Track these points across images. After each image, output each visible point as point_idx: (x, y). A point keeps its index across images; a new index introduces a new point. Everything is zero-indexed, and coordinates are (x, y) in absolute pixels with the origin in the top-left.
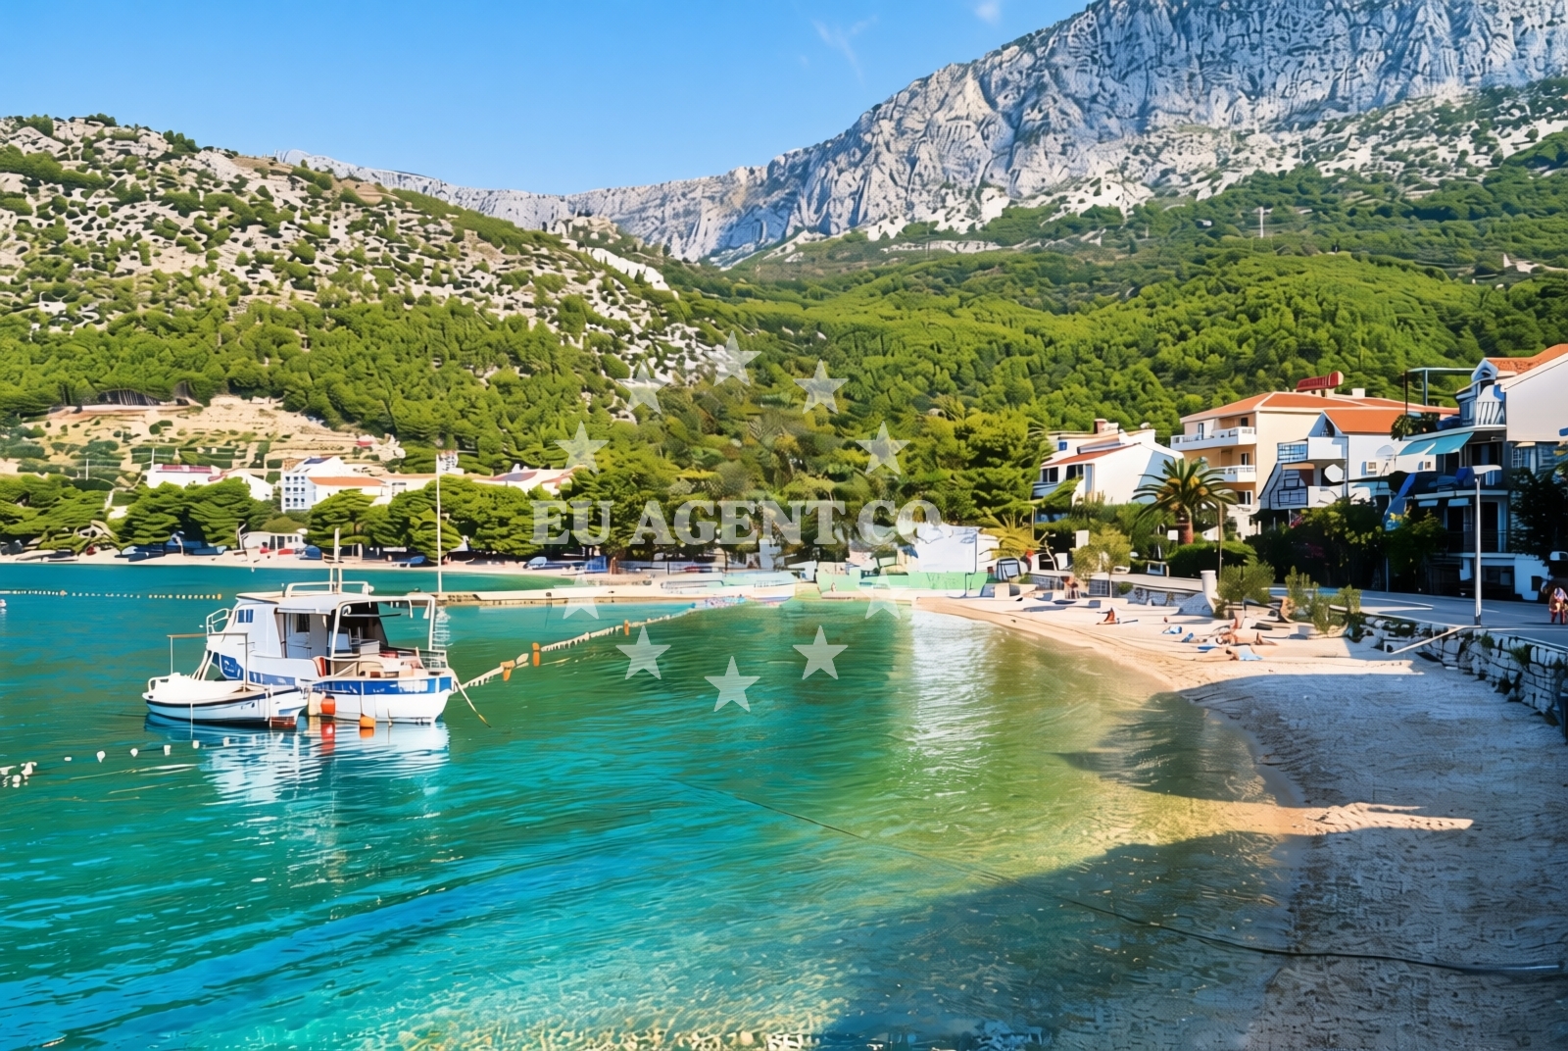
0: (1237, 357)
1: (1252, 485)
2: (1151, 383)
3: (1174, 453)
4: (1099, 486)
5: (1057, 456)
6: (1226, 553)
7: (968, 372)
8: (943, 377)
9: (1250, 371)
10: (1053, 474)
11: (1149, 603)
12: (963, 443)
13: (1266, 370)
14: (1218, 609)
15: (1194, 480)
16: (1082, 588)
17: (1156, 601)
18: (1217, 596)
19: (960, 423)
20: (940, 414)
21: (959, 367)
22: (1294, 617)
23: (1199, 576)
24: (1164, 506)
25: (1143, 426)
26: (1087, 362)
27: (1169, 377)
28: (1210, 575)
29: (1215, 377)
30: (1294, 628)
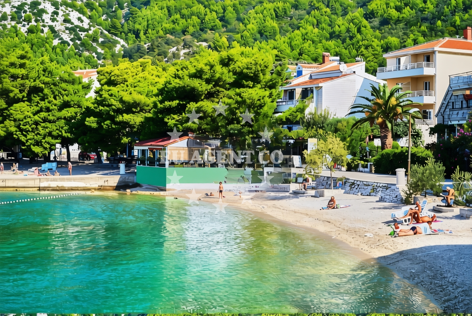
0: (422, 10)
1: (431, 106)
2: (365, 27)
3: (379, 80)
4: (325, 105)
5: (296, 81)
6: (413, 155)
7: (231, 15)
8: (211, 17)
9: (431, 20)
10: (291, 94)
11: (359, 194)
12: (225, 70)
13: (443, 21)
14: (407, 198)
15: (393, 101)
16: (311, 183)
17: (364, 192)
18: (406, 189)
19: (224, 54)
20: (209, 47)
21: (224, 10)
22: (457, 203)
23: (394, 173)
24: (371, 120)
25: (358, 59)
26: (318, 9)
27: (376, 22)
28: (401, 172)
29: (409, 24)
30: (457, 210)
